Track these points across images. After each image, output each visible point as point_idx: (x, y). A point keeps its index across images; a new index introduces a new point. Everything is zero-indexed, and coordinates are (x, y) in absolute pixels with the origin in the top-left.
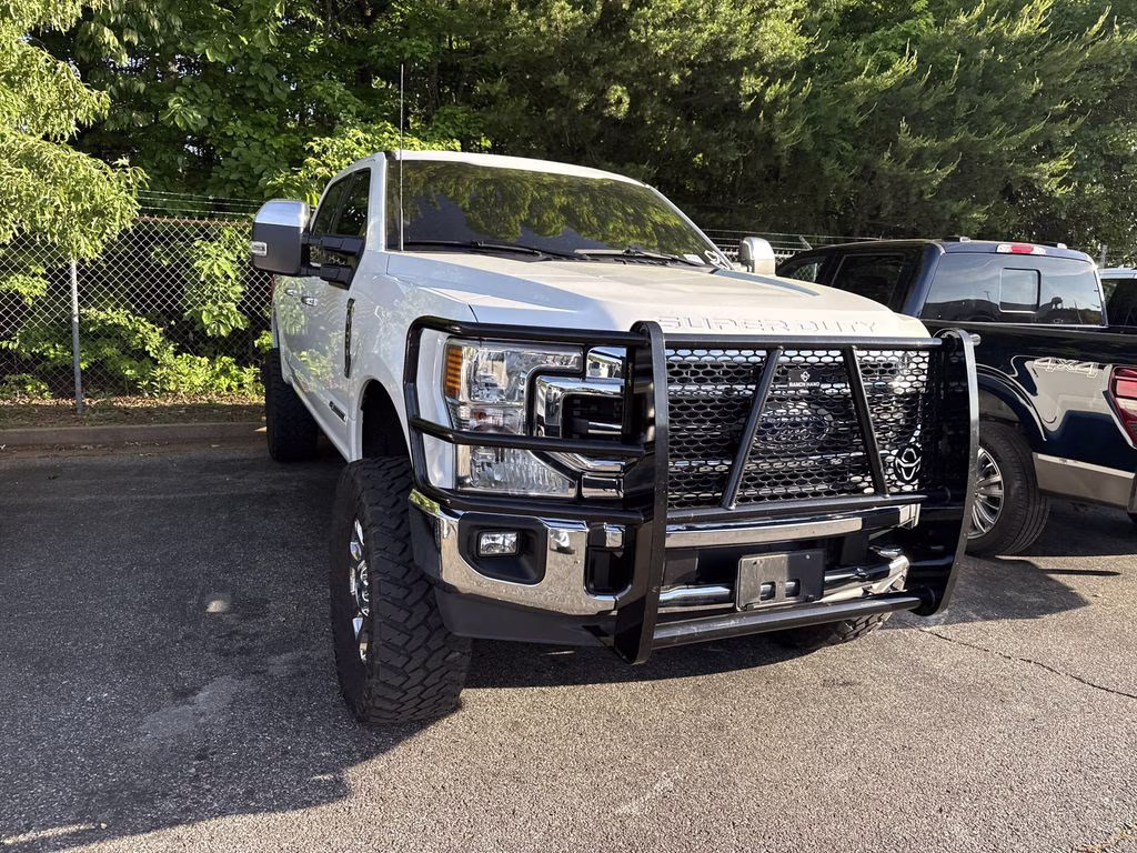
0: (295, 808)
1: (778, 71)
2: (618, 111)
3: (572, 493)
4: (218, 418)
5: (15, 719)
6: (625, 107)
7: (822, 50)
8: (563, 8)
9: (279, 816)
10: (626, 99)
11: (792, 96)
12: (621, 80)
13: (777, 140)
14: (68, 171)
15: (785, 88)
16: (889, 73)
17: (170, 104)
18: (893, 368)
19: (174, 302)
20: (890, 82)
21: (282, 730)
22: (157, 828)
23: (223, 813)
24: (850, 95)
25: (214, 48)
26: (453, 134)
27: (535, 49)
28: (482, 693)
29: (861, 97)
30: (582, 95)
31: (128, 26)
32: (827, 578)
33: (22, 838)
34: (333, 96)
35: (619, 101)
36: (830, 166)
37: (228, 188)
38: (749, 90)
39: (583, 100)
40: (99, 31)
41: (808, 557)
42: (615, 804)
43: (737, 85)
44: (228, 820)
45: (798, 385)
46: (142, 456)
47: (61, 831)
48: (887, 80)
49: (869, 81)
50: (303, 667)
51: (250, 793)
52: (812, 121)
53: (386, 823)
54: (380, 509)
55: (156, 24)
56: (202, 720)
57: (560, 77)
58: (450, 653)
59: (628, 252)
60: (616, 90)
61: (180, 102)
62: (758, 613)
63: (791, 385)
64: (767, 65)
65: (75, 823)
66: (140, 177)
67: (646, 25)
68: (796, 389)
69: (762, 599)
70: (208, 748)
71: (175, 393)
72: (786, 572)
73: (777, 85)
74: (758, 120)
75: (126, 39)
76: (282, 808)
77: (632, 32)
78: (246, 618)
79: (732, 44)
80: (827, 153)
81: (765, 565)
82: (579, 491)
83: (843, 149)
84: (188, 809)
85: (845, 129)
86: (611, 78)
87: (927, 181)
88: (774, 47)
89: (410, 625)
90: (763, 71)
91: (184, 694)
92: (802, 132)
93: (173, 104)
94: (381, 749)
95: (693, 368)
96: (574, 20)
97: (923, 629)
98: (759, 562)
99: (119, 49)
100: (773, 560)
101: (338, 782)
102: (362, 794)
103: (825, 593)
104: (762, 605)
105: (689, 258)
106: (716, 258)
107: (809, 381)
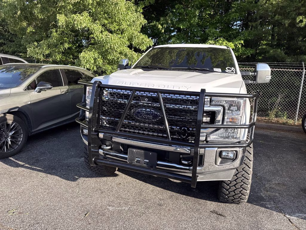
10: (304, 20)
22: (48, 173)
25: (183, 25)
31: (164, 23)
32: (159, 162)
35: (301, 21)
39: (287, 22)
40: (158, 26)
41: (151, 154)
45: (144, 102)
47: (39, 169)
51: (64, 175)
55: (170, 22)
59: (189, 68)
60: (300, 18)
62: (134, 166)
63: (142, 101)
65: (42, 168)
68: (144, 103)
69: (136, 162)
70: (71, 166)
72: (144, 156)
76: (64, 179)
81: (137, 152)
84: (55, 173)
91: (81, 157)
93: (173, 40)
95: (117, 94)
97: (287, 216)
98: (134, 151)
99: (162, 29)
100: (139, 151)
101: (77, 179)
102: (77, 182)
103: (157, 167)
104: (136, 163)
105: (215, 69)
106: (231, 69)
107: (148, 101)
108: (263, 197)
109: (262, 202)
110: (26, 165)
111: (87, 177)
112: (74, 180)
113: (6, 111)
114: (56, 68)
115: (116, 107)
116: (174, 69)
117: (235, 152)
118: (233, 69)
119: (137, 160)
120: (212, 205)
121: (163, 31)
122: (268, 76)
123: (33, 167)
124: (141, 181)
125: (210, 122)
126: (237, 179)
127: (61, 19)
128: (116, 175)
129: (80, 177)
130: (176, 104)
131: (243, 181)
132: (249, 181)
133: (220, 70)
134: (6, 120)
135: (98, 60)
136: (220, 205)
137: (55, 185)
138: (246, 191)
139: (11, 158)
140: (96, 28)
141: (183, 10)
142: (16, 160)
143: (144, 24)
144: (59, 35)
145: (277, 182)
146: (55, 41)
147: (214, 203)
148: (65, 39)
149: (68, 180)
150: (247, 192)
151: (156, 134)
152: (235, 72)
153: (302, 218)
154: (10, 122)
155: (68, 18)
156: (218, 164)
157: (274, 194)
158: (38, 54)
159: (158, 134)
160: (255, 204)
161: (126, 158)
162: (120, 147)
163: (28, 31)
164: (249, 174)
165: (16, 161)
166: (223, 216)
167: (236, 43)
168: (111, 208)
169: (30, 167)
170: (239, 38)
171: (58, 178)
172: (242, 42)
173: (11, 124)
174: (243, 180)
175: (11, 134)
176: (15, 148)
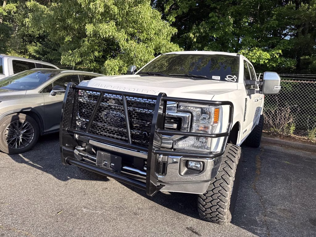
22: (45, 171)
31: (197, 32)
33: (36, 165)
40: (189, 35)
41: (116, 158)
42: (85, 208)
45: (111, 104)
47: (40, 166)
51: (59, 174)
55: (202, 31)
61: (207, 48)
69: (104, 165)
72: (110, 159)
75: (195, 35)
76: (56, 177)
81: (104, 155)
84: (51, 171)
98: (102, 153)
99: (194, 38)
100: (107, 155)
101: (68, 179)
102: (66, 182)
105: (213, 77)
106: (232, 77)
107: (115, 104)
108: (257, 222)
109: (252, 227)
110: (30, 162)
111: (78, 179)
113: (19, 111)
114: (75, 74)
116: (171, 76)
117: (202, 163)
118: (235, 77)
119: (105, 163)
120: (191, 221)
121: (195, 40)
122: (278, 86)
124: (129, 188)
125: (177, 128)
126: (214, 194)
127: (89, 28)
128: (108, 180)
129: (72, 178)
130: (144, 108)
131: (219, 198)
132: (226, 198)
133: (219, 78)
134: (18, 118)
135: (124, 68)
136: (201, 223)
137: (45, 183)
138: (223, 210)
139: (21, 155)
140: (121, 37)
141: (217, 18)
142: (24, 156)
143: (174, 33)
144: (90, 43)
145: (283, 207)
146: (86, 49)
148: (96, 47)
149: (60, 179)
150: (225, 211)
152: (235, 81)
154: (23, 121)
155: (96, 27)
156: (182, 174)
157: (272, 219)
158: (70, 61)
160: (242, 228)
161: (95, 161)
162: (92, 150)
163: (66, 40)
164: (226, 191)
165: (24, 158)
166: (198, 234)
167: (273, 53)
168: (85, 210)
169: (33, 163)
170: (277, 48)
171: (51, 176)
172: (280, 51)
173: (23, 123)
174: (219, 196)
175: (22, 132)
176: (26, 146)
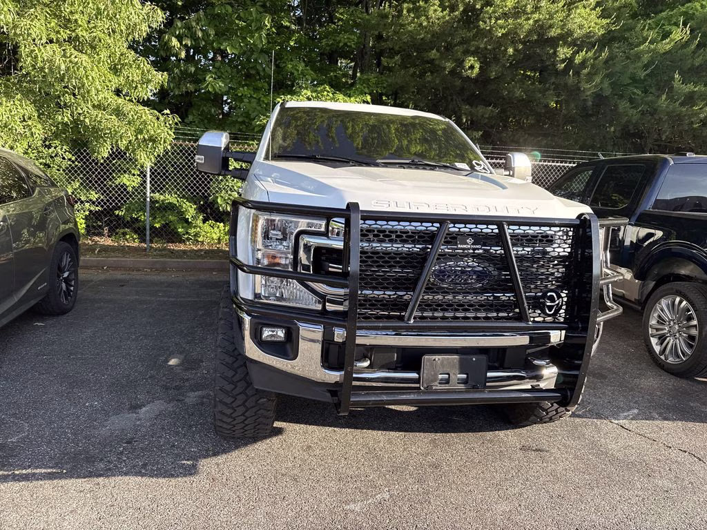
0: (164, 477)
1: (585, 42)
2: (472, 73)
3: (319, 307)
4: (221, 257)
5: (47, 410)
6: (476, 70)
7: (618, 28)
8: (435, 11)
9: (154, 480)
10: (477, 66)
11: (596, 59)
12: (473, 54)
13: (582, 89)
14: (136, 117)
15: (590, 54)
16: (667, 40)
17: (207, 79)
18: (550, 238)
19: (206, 191)
20: (668, 47)
21: (177, 433)
22: (89, 477)
23: (126, 474)
24: (638, 57)
25: (232, 46)
26: (366, 90)
27: (418, 37)
28: (297, 427)
29: (646, 58)
30: (448, 64)
31: (186, 36)
32: (489, 374)
33: (24, 472)
34: (298, 71)
35: (472, 67)
36: (623, 105)
37: (237, 126)
38: (562, 56)
39: (449, 65)
40: (170, 40)
41: (474, 359)
42: (347, 503)
43: (555, 53)
44: (127, 477)
45: (465, 246)
46: (173, 277)
48: (666, 45)
49: (652, 47)
50: (205, 400)
51: (145, 465)
52: (608, 76)
53: (209, 493)
54: (228, 310)
55: (200, 34)
56: (138, 423)
57: (434, 54)
58: (260, 398)
59: (413, 161)
60: (470, 60)
61: (212, 77)
62: (436, 392)
63: (459, 246)
64: (577, 39)
65: (52, 468)
66: (176, 120)
67: (490, 18)
68: (464, 249)
69: (440, 383)
70: (134, 438)
71: (202, 242)
73: (584, 52)
74: (569, 75)
75: (184, 43)
76: (157, 476)
77: (481, 22)
78: (187, 369)
79: (551, 26)
80: (621, 97)
81: (442, 362)
82: (324, 306)
83: (634, 94)
84: (110, 469)
85: (635, 80)
86: (467, 53)
87: (697, 114)
88: (581, 27)
89: (235, 379)
90: (574, 44)
91: (135, 408)
92: (602, 82)
93: (209, 78)
94: (225, 451)
96: (444, 17)
97: (613, 421)
98: (437, 359)
99: (181, 48)
100: (448, 359)
101: (194, 466)
102: (204, 475)
103: (488, 384)
104: (440, 387)
105: (458, 165)
106: (481, 165)
107: (472, 244)
111: (215, 455)
112: (191, 471)
115: (398, 262)
121: (183, 55)
123: (17, 472)
133: (466, 166)
147: (508, 432)
151: (495, 314)
153: (632, 419)
159: (498, 314)
162: (394, 357)
166: (543, 450)
168: (355, 508)
170: (359, 89)
